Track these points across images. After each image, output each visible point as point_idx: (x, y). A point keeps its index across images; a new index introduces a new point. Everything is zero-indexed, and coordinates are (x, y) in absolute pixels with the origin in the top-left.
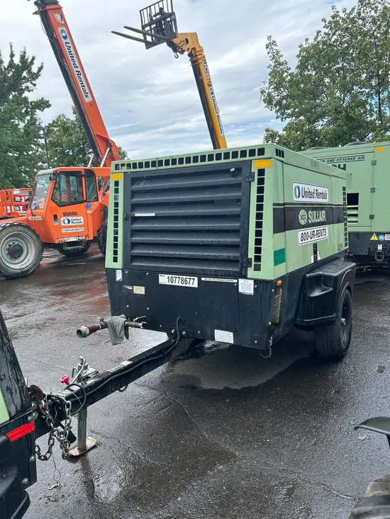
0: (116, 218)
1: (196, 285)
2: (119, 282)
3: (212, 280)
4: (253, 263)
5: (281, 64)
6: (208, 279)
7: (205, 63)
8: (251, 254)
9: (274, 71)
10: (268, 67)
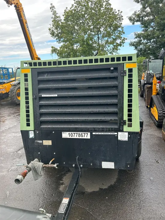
0: (27, 98)
1: (89, 137)
2: (32, 139)
3: (100, 133)
4: (127, 123)
5: (58, 17)
6: (97, 133)
7: (23, 12)
8: (126, 118)
9: (54, 20)
10: (52, 18)
